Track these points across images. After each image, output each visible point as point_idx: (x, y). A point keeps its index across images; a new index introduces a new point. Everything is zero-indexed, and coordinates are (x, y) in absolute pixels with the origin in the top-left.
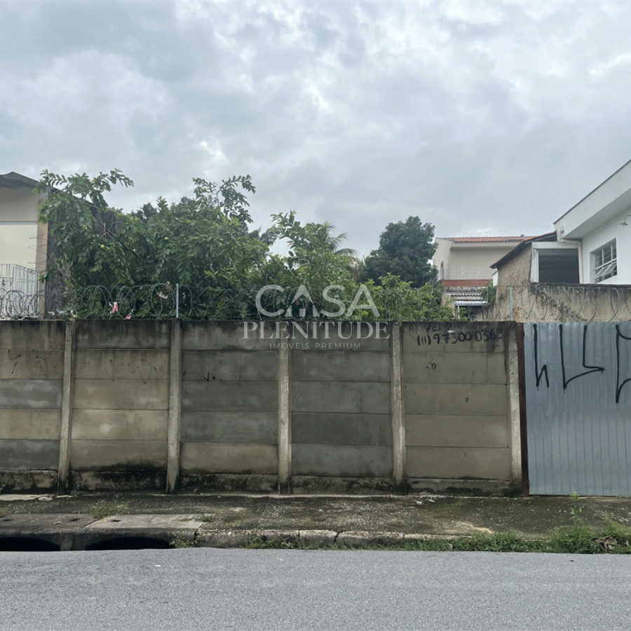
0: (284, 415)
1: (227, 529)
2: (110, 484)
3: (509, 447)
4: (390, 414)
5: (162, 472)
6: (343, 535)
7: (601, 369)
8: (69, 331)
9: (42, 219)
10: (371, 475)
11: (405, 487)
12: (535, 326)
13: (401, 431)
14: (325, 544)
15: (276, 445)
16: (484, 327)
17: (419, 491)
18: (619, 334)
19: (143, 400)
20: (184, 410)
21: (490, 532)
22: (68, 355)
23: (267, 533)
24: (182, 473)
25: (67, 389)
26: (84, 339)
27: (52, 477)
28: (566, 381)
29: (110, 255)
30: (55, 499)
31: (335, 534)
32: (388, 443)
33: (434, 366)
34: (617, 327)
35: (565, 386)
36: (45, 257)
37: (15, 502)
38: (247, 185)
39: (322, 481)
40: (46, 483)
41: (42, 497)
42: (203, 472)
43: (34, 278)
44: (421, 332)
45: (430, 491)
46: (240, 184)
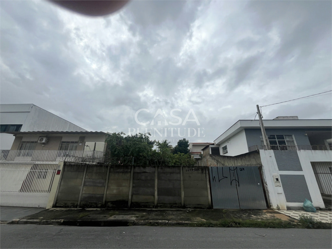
0: (156, 188)
1: (142, 220)
2: (114, 206)
3: (208, 196)
4: (180, 188)
5: (127, 202)
6: (170, 222)
7: (227, 177)
8: (109, 168)
9: (105, 142)
10: (176, 204)
11: (184, 207)
12: (212, 167)
13: (183, 192)
14: (165, 225)
15: (154, 196)
16: (200, 167)
17: (187, 208)
18: (230, 169)
19: (124, 184)
20: (133, 187)
21: (205, 221)
22: (108, 173)
23: (151, 221)
24: (132, 203)
25: (107, 182)
26: (112, 169)
27: (101, 204)
28: (220, 180)
29: (119, 150)
30: (101, 210)
31: (168, 221)
32: (180, 195)
33: (190, 177)
34: (229, 168)
35: (219, 181)
36: (106, 149)
37: (92, 211)
38: (149, 134)
39: (164, 205)
40: (100, 205)
41: (98, 209)
42: (137, 203)
43: (103, 153)
44: (187, 168)
45: (190, 208)
46: (148, 134)
